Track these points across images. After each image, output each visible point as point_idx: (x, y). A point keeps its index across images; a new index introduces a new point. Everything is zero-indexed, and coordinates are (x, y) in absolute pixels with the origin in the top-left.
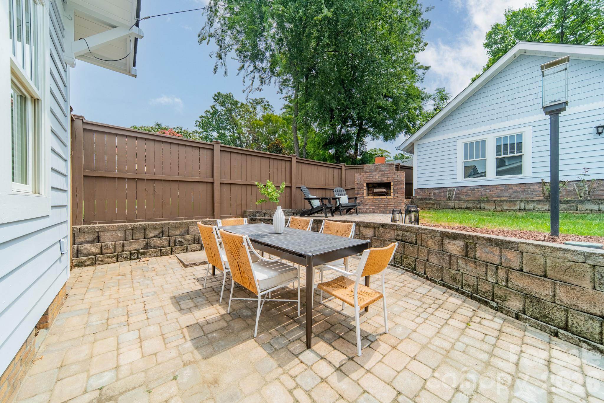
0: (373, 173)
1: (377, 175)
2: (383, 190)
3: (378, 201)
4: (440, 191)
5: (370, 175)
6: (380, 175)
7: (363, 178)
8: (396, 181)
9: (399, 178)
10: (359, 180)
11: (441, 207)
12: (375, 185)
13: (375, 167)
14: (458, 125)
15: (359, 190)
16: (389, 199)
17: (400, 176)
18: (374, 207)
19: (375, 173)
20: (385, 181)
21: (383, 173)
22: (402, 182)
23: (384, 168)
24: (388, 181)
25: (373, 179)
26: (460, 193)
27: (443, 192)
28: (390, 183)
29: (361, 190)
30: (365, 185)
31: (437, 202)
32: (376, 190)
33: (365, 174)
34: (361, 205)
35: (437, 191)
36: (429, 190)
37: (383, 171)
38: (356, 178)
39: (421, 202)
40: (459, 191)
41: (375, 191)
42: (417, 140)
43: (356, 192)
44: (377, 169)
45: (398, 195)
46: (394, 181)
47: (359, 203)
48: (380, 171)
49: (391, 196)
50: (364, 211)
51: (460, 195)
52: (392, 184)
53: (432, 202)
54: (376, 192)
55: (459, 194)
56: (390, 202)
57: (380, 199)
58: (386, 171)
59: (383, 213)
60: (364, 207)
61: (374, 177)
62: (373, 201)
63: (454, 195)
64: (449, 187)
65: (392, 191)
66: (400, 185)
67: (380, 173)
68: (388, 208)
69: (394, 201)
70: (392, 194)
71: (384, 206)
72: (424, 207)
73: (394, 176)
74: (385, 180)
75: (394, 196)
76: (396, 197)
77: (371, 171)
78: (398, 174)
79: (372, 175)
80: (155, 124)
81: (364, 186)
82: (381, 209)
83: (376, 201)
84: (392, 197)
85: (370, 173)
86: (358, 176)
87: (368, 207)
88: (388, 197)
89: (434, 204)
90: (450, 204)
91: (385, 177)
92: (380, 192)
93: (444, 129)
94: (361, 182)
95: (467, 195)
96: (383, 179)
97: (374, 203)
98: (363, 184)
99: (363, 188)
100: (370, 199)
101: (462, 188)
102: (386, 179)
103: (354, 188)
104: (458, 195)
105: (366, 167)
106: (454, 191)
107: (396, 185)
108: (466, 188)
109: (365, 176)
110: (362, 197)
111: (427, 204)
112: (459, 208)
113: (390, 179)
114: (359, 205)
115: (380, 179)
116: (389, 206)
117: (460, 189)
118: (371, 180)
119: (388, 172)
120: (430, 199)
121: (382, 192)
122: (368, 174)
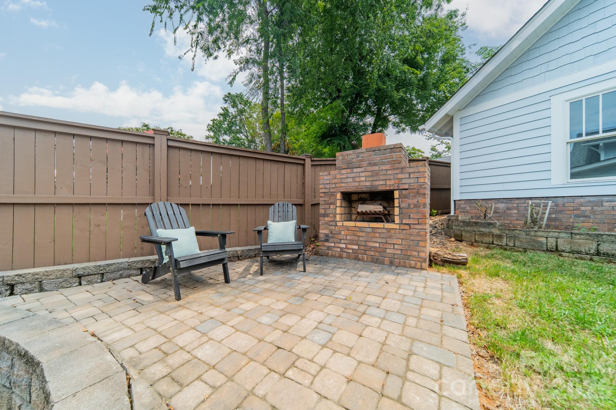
0: (355, 170)
1: (363, 174)
2: (377, 208)
3: (364, 234)
4: (510, 206)
5: (349, 175)
6: (370, 174)
7: (335, 181)
8: (406, 187)
9: (412, 181)
10: (328, 186)
11: (518, 244)
12: (363, 195)
13: (358, 157)
14: (553, 65)
15: (327, 206)
16: (389, 230)
17: (416, 175)
18: (356, 247)
19: (359, 170)
20: (381, 188)
21: (376, 168)
22: (422, 191)
23: (377, 158)
24: (388, 188)
25: (354, 184)
26: (561, 212)
27: (517, 208)
28: (391, 192)
29: (332, 207)
30: (339, 196)
31: (507, 232)
32: (362, 208)
33: (340, 173)
34: (331, 240)
35: (501, 206)
36: (484, 203)
37: (375, 164)
38: (321, 182)
39: (469, 228)
40: (557, 205)
41: (359, 210)
42: (459, 110)
43: (322, 211)
44: (362, 161)
45: (411, 221)
46: (402, 187)
47: (327, 235)
48: (370, 164)
49: (393, 221)
50: (337, 255)
51: (560, 216)
52: (396, 194)
53: (496, 231)
54: (363, 214)
55: (556, 212)
56: (391, 237)
57: (369, 230)
58: (384, 164)
59: (376, 263)
60: (337, 245)
61: (357, 179)
62: (354, 231)
63: (546, 216)
64: (531, 198)
65: (397, 211)
66: (415, 196)
67: (370, 168)
68: (388, 251)
69: (400, 236)
70: (397, 219)
71: (377, 245)
72: (476, 241)
73: (400, 176)
74: (381, 185)
75: (401, 224)
76: (407, 227)
77: (350, 166)
78: (411, 170)
79: (352, 175)
80: (142, 124)
81: (336, 199)
82: (372, 253)
83: (361, 234)
84: (397, 227)
85: (349, 171)
86: (326, 178)
87: (344, 246)
88: (388, 225)
89: (500, 237)
90: (543, 240)
91: (381, 177)
92: (371, 213)
93: (518, 78)
94: (332, 190)
95: (578, 216)
96: (377, 183)
97: (356, 238)
98: (333, 195)
99: (334, 203)
100: (348, 228)
101: (565, 200)
102: (382, 183)
103: (319, 204)
104: (554, 216)
105: (341, 158)
106: (546, 206)
107: (406, 197)
108: (578, 201)
109: (338, 176)
110: (334, 223)
111: (483, 234)
112: (572, 252)
113: (392, 182)
114: (327, 240)
115: (368, 184)
116: (388, 246)
117: (560, 201)
118: (351, 186)
119: (388, 167)
120: (489, 224)
121: (375, 213)
122: (344, 171)
